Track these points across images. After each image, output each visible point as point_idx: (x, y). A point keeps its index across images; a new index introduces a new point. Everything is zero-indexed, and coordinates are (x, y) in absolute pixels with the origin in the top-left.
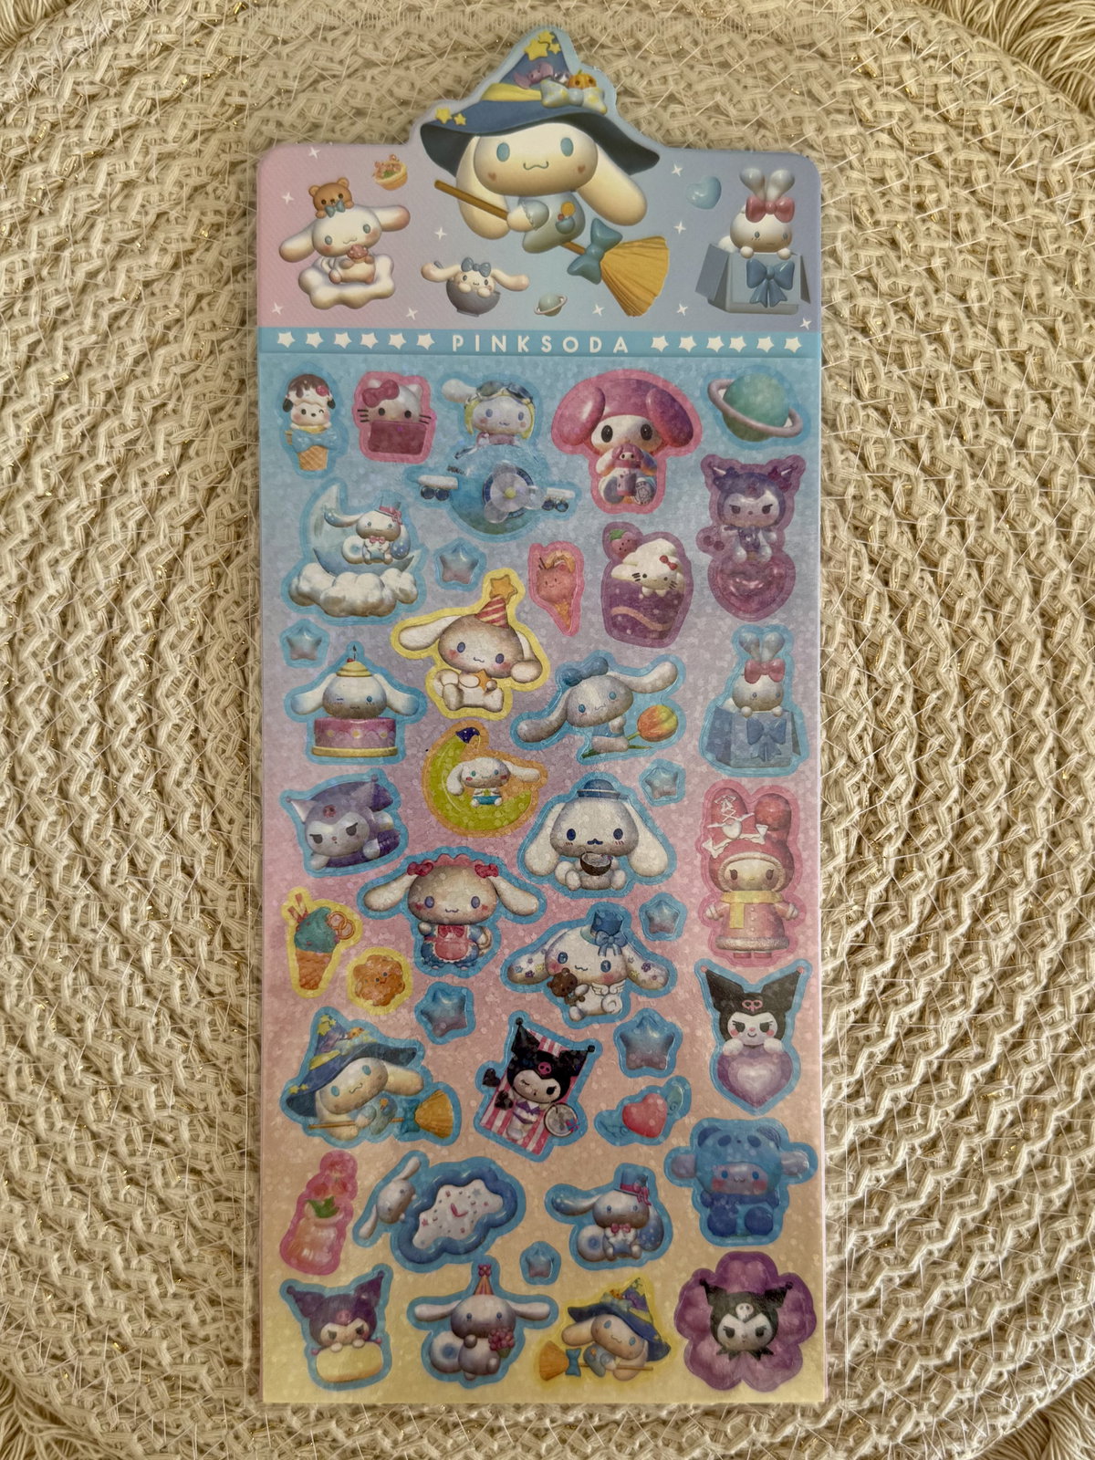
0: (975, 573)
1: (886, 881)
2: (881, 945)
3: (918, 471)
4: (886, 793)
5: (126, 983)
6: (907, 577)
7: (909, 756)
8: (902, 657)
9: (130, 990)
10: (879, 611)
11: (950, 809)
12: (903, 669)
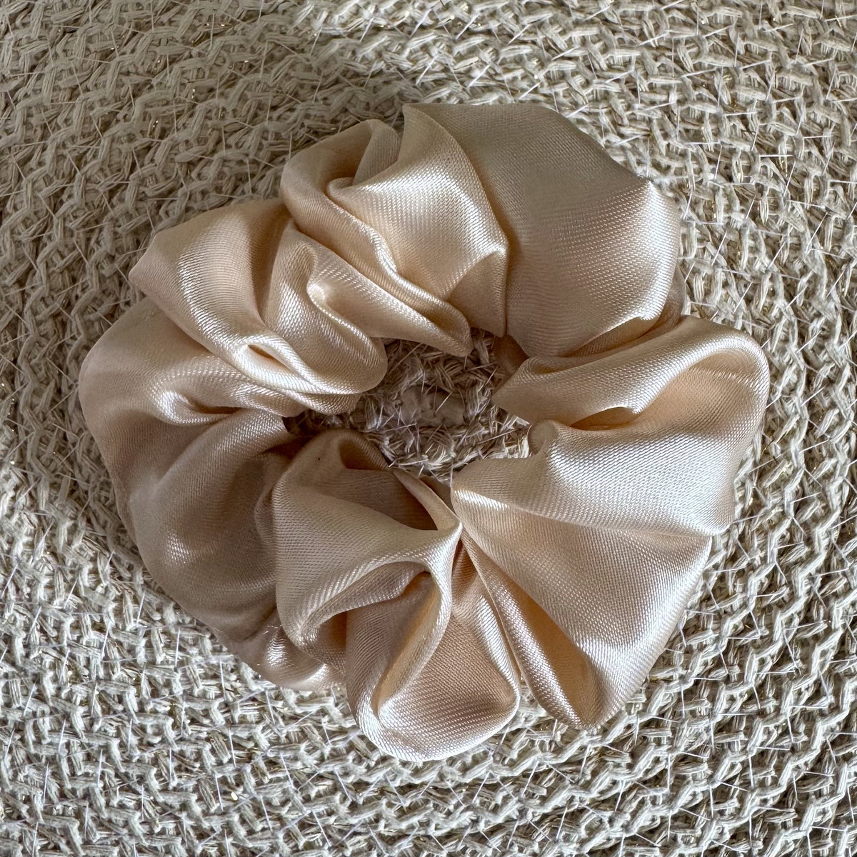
0: (815, 151)
1: (800, 475)
2: (809, 541)
3: (735, 63)
4: (780, 388)
5: (64, 753)
6: (748, 169)
7: (793, 348)
8: (763, 249)
9: (69, 760)
10: (729, 209)
11: (846, 390)
12: (767, 261)
